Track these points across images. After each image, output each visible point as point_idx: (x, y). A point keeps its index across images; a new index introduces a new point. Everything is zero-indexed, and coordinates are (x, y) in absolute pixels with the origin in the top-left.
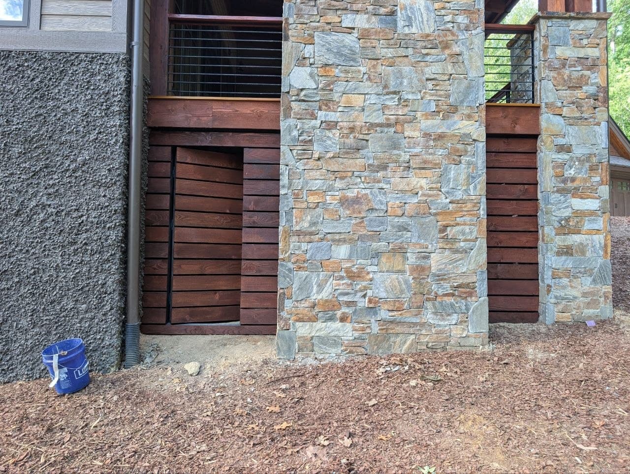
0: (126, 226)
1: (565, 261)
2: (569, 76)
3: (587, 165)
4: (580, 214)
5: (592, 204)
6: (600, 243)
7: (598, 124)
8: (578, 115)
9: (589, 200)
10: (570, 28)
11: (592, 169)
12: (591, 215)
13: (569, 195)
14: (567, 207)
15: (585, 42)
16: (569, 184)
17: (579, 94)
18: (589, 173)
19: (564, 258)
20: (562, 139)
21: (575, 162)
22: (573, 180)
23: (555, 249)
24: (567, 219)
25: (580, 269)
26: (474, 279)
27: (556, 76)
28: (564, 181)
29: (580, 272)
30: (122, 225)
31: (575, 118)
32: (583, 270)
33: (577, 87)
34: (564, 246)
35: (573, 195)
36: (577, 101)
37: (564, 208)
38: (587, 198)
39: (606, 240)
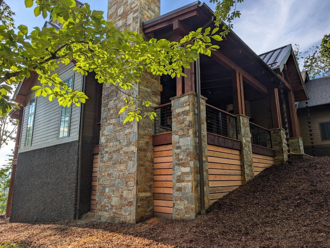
0: (77, 183)
1: (179, 193)
2: (180, 119)
3: (186, 153)
4: (183, 173)
5: (187, 170)
6: (190, 186)
7: (189, 136)
8: (182, 134)
9: (187, 168)
10: (180, 101)
11: (188, 155)
12: (187, 174)
13: (181, 166)
14: (180, 171)
15: (185, 105)
16: (181, 162)
17: (183, 125)
18: (187, 157)
19: (179, 192)
20: (177, 144)
21: (182, 153)
22: (182, 160)
23: (176, 188)
24: (180, 176)
25: (184, 197)
26: (132, 200)
27: (176, 120)
28: (179, 161)
29: (184, 198)
30: (76, 183)
31: (182, 135)
32: (185, 198)
33: (183, 123)
34: (179, 187)
35: (182, 166)
36: (182, 128)
37: (179, 172)
38: (186, 167)
39: (192, 185)
